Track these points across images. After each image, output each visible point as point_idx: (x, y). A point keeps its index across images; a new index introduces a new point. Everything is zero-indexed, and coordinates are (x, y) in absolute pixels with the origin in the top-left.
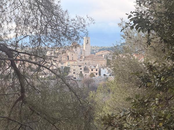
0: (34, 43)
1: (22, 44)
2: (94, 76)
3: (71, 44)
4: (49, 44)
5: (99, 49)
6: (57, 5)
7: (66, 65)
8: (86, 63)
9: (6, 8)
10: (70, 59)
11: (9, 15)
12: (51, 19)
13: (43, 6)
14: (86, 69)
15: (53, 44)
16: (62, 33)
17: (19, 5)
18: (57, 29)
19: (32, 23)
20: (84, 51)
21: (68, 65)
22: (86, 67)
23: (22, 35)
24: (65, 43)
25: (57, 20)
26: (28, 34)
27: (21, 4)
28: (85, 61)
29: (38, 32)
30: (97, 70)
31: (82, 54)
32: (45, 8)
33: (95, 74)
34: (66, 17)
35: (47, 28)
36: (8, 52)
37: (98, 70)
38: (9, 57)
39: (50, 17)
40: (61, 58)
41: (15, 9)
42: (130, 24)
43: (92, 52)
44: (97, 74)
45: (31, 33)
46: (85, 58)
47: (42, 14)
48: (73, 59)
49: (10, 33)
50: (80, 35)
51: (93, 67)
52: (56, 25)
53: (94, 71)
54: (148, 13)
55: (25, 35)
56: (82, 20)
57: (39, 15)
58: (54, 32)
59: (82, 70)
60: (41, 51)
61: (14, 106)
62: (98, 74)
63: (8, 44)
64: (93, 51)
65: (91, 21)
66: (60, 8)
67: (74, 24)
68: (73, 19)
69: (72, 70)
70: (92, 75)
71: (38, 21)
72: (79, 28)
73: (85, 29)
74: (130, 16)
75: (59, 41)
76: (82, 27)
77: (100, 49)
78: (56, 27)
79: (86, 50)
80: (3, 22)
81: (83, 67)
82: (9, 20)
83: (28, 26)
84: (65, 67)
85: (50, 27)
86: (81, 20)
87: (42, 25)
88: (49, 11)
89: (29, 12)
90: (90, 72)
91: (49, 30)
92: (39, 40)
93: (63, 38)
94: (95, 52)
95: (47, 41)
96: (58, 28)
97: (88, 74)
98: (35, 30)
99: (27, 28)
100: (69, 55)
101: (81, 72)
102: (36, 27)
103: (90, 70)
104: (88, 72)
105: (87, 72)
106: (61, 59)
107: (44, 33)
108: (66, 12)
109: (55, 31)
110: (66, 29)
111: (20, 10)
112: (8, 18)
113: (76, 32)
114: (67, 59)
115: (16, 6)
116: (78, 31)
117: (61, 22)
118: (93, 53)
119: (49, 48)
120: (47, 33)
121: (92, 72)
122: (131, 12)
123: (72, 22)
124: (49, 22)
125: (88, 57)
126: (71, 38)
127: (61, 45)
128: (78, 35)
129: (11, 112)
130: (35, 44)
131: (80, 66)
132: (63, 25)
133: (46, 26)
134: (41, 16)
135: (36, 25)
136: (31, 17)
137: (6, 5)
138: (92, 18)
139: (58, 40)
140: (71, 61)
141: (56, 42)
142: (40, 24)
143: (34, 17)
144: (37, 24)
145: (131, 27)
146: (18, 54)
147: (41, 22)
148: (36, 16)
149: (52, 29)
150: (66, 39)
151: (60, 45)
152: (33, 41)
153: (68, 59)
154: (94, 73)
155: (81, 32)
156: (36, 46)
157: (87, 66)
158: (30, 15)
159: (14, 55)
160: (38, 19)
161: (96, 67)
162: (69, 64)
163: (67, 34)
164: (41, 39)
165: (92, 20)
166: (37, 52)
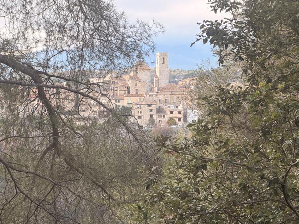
0: (73, 62)
1: (55, 63)
2: (175, 124)
3: (130, 63)
4: (96, 63)
5: (184, 74)
6: (108, 5)
7: (124, 103)
8: (160, 100)
9: (31, 9)
10: (132, 92)
11: (36, 19)
12: (100, 26)
13: (88, 6)
14: (160, 111)
15: (102, 63)
16: (116, 47)
17: (52, 4)
18: (108, 41)
19: (70, 30)
20: (157, 77)
21: (128, 104)
22: (160, 106)
23: (56, 49)
24: (120, 62)
25: (108, 27)
26: (64, 48)
27: (54, 3)
28: (159, 95)
29: (79, 45)
30: (180, 113)
31: (153, 83)
32: (91, 10)
33: (177, 120)
34: (121, 23)
35: (94, 38)
36: (35, 76)
37: (182, 112)
38: (36, 82)
39: (98, 22)
40: (116, 90)
41: (44, 9)
42: (203, 37)
43: (171, 80)
44: (180, 120)
45: (69, 46)
46: (158, 90)
47: (86, 17)
48: (136, 93)
49: (36, 46)
50: (143, 50)
51: (173, 108)
52: (107, 35)
53: (176, 114)
54: (226, 22)
55: (60, 50)
56: (146, 26)
57: (82, 19)
58: (103, 46)
59: (154, 113)
60: (83, 73)
61: (42, 158)
62: (182, 120)
63: (33, 64)
64: (174, 77)
65: (159, 30)
66: (113, 9)
67: (134, 34)
68: (132, 26)
69: (134, 113)
70: (172, 121)
71: (80, 28)
72: (141, 39)
73: (151, 40)
74: (203, 26)
75: (111, 58)
76: (146, 38)
77: (186, 75)
78: (107, 37)
79: (161, 76)
80: (26, 30)
81: (154, 108)
82: (35, 27)
83: (64, 36)
84: (123, 106)
85: (97, 37)
86: (144, 27)
87: (85, 35)
88: (96, 14)
89: (67, 14)
90: (168, 116)
91: (97, 42)
92: (82, 57)
93: (118, 54)
94: (176, 79)
95: (93, 58)
96: (109, 39)
97: (165, 120)
98: (75, 41)
99: (63, 39)
100: (130, 86)
101: (152, 116)
102: (76, 38)
103: (169, 112)
104: (164, 117)
105: (162, 117)
106: (115, 92)
107: (88, 47)
108: (122, 14)
109: (105, 44)
110: (122, 41)
111: (52, 11)
112: (34, 23)
113: (136, 45)
114: (126, 92)
115: (47, 5)
116: (140, 43)
117: (115, 30)
118: (173, 82)
119: (95, 69)
120: (92, 46)
121: (172, 116)
122: (204, 21)
123: (131, 30)
124: (96, 29)
125: (165, 88)
126: (130, 54)
127: (114, 65)
128: (140, 49)
129: (38, 166)
130: (75, 64)
131: (150, 105)
132: (118, 35)
133: (92, 36)
134: (84, 21)
135: (76, 35)
136: (69, 23)
137: (31, 4)
138: (161, 24)
139: (109, 57)
140: (133, 95)
141: (107, 60)
142: (83, 34)
143: (74, 23)
144: (78, 32)
145: (204, 40)
146: (49, 79)
147: (83, 30)
148: (77, 20)
149: (100, 40)
150: (122, 56)
151: (112, 64)
152: (72, 59)
153: (129, 92)
154: (175, 117)
155: (144, 46)
156: (77, 66)
157: (162, 105)
158: (68, 18)
159: (43, 79)
160: (79, 25)
161: (179, 107)
162: (129, 102)
163: (123, 48)
164: (83, 55)
165: (162, 27)
166: (77, 76)
